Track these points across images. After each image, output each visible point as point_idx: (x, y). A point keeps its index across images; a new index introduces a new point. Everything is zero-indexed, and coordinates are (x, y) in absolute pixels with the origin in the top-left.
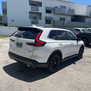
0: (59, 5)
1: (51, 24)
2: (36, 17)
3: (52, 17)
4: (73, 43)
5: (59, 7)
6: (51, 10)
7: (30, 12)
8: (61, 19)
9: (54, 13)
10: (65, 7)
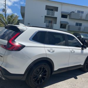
0: (76, 10)
1: (66, 28)
2: (52, 21)
3: (67, 22)
4: (74, 50)
5: (76, 12)
6: (66, 15)
7: (45, 17)
8: (77, 24)
9: (70, 18)
10: (82, 12)
